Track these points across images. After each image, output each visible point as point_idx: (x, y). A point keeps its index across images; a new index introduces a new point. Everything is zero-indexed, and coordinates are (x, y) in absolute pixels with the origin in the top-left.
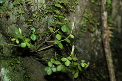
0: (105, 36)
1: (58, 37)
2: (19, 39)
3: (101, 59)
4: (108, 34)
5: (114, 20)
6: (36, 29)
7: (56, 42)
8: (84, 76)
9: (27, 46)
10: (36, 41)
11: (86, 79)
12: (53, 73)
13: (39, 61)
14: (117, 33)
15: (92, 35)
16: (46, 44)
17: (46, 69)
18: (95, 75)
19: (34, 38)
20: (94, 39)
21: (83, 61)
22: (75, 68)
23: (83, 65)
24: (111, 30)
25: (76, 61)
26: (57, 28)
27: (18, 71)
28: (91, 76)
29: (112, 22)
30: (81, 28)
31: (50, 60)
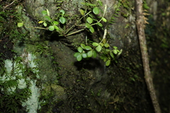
0: (139, 21)
1: (90, 20)
2: (47, 22)
3: (135, 47)
4: (142, 20)
5: (149, 6)
6: (66, 11)
7: (86, 26)
8: (116, 64)
9: (55, 30)
10: (65, 24)
11: (118, 67)
12: (83, 60)
13: (68, 46)
14: (153, 20)
15: (126, 20)
16: (76, 28)
17: (76, 55)
18: (128, 64)
19: (63, 21)
20: (128, 25)
21: (115, 48)
22: (107, 55)
23: (115, 52)
24: (146, 16)
25: (108, 48)
26: (88, 11)
27: (46, 57)
28: (123, 65)
29: (148, 8)
30: (114, 12)
31: (80, 46)
